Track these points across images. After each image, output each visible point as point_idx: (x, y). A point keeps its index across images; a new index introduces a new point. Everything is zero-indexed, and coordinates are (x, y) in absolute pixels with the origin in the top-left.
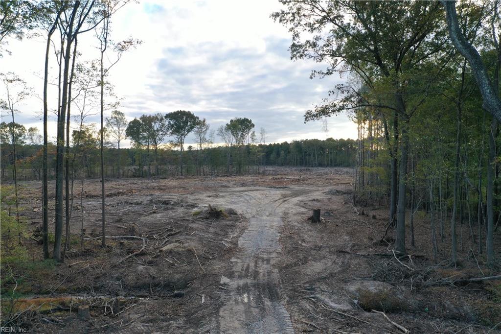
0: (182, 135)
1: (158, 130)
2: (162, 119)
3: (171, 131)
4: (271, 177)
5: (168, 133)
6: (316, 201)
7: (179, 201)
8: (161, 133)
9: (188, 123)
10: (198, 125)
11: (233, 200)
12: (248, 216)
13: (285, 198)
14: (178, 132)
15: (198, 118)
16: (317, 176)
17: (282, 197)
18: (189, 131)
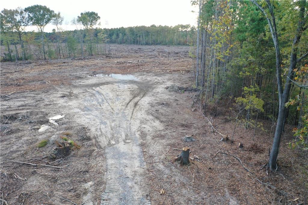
0: (41, 25)
1: (19, 22)
2: (22, 13)
3: (31, 22)
4: (116, 61)
5: (29, 24)
6: (166, 106)
7: (29, 114)
8: (23, 24)
9: (45, 15)
10: (54, 18)
11: (86, 104)
12: (103, 141)
13: (134, 97)
14: (38, 23)
15: (53, 12)
16: (150, 58)
17: (132, 97)
18: (46, 23)
